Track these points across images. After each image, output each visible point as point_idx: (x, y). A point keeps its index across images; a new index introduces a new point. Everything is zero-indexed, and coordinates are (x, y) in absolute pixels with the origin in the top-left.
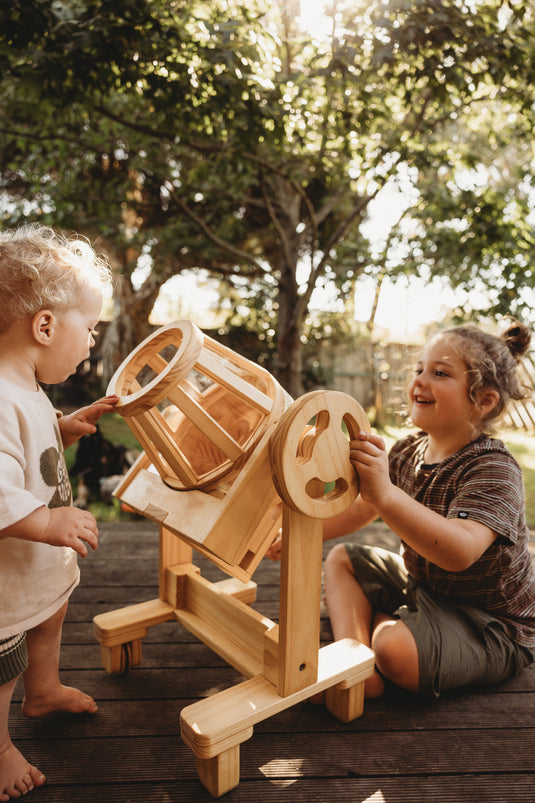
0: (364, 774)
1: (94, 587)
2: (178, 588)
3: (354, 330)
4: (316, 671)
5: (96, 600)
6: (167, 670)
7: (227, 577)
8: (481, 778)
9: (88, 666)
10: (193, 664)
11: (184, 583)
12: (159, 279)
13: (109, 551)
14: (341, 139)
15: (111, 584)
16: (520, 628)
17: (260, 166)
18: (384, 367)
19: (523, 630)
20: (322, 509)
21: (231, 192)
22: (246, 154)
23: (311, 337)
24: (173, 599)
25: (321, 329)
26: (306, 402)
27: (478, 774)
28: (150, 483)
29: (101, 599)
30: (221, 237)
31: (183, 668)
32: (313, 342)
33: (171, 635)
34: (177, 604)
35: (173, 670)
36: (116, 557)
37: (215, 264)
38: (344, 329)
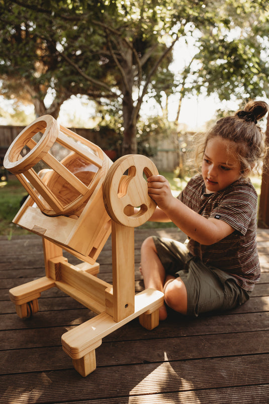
0: (151, 361)
1: (18, 269)
2: (56, 270)
3: (167, 125)
4: (133, 307)
5: (19, 276)
6: (52, 312)
7: (81, 262)
8: (214, 360)
9: (10, 312)
10: (67, 308)
11: (59, 267)
12: (60, 101)
13: (28, 250)
14: (151, 11)
15: (27, 267)
16: (245, 280)
17: (105, 29)
18: (184, 145)
19: (247, 282)
20: (133, 222)
21: (92, 47)
22: (95, 21)
23: (144, 131)
24: (54, 276)
25: (149, 126)
26: (122, 161)
27: (212, 358)
28: (34, 214)
29: (21, 276)
30: (89, 75)
31: (61, 310)
32: (145, 134)
33: (57, 293)
34: (56, 278)
35: (56, 312)
36: (32, 253)
37: (90, 92)
38: (162, 125)
